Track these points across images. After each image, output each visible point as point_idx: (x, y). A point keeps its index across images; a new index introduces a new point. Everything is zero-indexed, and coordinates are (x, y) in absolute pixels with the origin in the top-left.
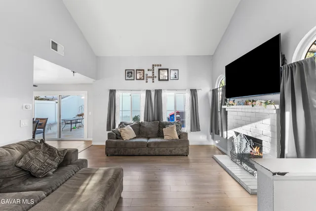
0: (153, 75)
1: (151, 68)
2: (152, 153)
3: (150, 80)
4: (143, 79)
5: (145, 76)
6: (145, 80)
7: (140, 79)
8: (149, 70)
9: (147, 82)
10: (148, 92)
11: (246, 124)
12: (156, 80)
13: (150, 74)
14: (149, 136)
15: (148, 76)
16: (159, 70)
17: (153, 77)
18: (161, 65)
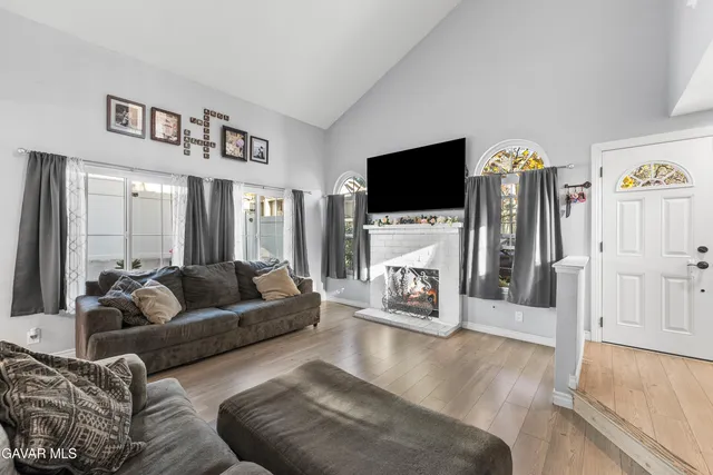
0: (207, 138)
1: (200, 116)
2: (250, 337)
3: (197, 150)
4: (177, 143)
5: (183, 135)
6: (181, 147)
7: (166, 141)
8: (193, 121)
9: (187, 153)
10: (194, 183)
11: (410, 251)
12: (215, 152)
13: (197, 132)
14: (221, 301)
15: (191, 136)
16: (225, 129)
17: (207, 144)
18: (227, 118)
